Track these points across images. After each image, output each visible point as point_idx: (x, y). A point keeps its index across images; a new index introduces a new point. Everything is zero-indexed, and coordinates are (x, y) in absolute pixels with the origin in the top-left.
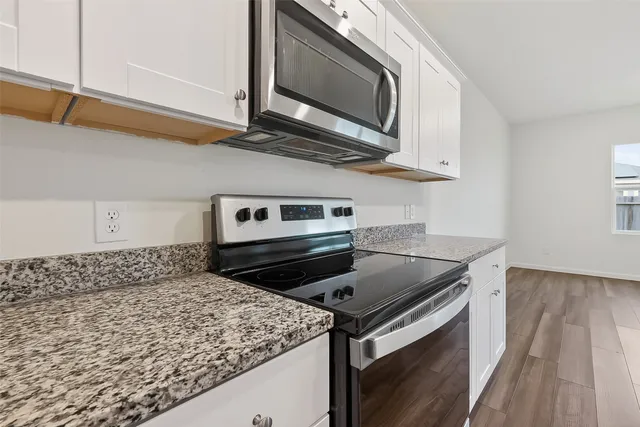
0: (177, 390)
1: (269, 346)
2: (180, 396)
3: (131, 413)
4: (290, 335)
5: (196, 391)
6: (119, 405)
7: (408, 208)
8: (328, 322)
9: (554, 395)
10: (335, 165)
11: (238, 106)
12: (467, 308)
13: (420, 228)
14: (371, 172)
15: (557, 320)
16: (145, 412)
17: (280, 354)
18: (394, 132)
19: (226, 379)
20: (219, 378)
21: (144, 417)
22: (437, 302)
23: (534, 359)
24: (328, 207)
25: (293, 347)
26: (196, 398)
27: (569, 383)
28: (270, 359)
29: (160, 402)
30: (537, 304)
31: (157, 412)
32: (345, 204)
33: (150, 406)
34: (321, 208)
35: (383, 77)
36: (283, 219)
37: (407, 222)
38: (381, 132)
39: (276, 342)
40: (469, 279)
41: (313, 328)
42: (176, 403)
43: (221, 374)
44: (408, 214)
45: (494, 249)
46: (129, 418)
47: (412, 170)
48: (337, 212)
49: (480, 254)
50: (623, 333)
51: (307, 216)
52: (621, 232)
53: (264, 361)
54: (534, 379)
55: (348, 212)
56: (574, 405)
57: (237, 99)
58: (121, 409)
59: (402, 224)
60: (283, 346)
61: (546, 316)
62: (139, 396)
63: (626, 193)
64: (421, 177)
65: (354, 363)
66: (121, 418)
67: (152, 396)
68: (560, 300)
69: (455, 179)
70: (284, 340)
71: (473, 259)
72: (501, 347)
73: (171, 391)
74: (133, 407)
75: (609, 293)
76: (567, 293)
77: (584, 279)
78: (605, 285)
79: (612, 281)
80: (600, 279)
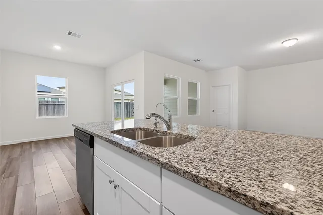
63: (47, 99)
75: (34, 150)
76: (9, 157)
77: (21, 145)
78: (33, 144)
79: (36, 143)
80: (30, 143)
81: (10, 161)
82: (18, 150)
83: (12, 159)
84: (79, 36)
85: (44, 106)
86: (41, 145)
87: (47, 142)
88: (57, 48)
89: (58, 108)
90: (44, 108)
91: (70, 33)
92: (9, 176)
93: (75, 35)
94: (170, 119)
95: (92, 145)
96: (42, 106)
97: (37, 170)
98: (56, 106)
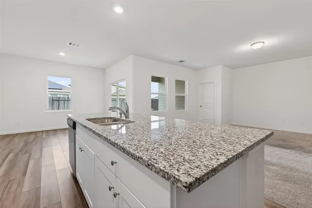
61: (10, 155)
75: (44, 136)
76: (25, 141)
77: (36, 133)
78: (44, 133)
79: (47, 131)
80: (42, 131)
81: (26, 144)
82: (33, 136)
83: (28, 142)
84: (78, 46)
85: (56, 101)
86: (50, 133)
87: (55, 130)
88: (62, 54)
89: (68, 104)
90: (56, 103)
91: (70, 44)
92: (25, 154)
93: (74, 45)
96: (54, 101)
97: (45, 150)
98: (66, 101)
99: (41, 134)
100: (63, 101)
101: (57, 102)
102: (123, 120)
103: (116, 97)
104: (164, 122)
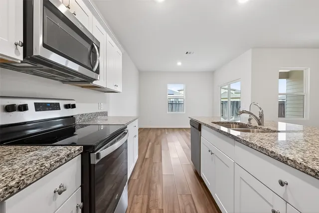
0: (27, 180)
1: (60, 160)
2: (29, 182)
3: (10, 190)
4: (68, 155)
5: (34, 180)
6: (6, 188)
7: (99, 104)
8: (81, 150)
9: (152, 168)
10: (63, 82)
11: (17, 49)
12: (127, 141)
13: (105, 114)
14: (83, 87)
15: (153, 144)
16: (16, 190)
17: (65, 163)
18: (97, 72)
19: (45, 174)
20: (43, 174)
21: (15, 192)
22: (118, 139)
23: (147, 158)
24: (62, 104)
25: (69, 160)
26: (34, 183)
27: (156, 163)
28: (61, 165)
29: (21, 185)
30: (148, 140)
31: (20, 190)
32: (72, 103)
33: (17, 187)
34: (58, 104)
35: (93, 47)
36: (36, 110)
37: (100, 111)
38: (92, 71)
39: (63, 158)
40: (127, 131)
41: (76, 152)
42: (27, 185)
43: (44, 172)
44: (100, 107)
45: (135, 120)
46: (9, 192)
47: (103, 88)
48: (67, 106)
49: (130, 122)
50: (169, 144)
51: (50, 109)
52: (169, 113)
53: (59, 166)
54: (147, 165)
55: (74, 106)
56: (157, 169)
57: (16, 45)
58: (6, 189)
59: (97, 111)
60: (65, 160)
61: (150, 143)
62: (13, 183)
63: (171, 100)
64: (105, 91)
65: (92, 162)
66: (6, 193)
67: (18, 183)
68: (154, 137)
69: (120, 92)
70: (66, 157)
71: (128, 124)
72: (136, 157)
73: (25, 180)
74: (11, 188)
78: (166, 130)
81: (157, 137)
82: (159, 132)
86: (175, 130)
87: (173, 129)
88: (179, 64)
89: (178, 107)
90: (170, 106)
91: (187, 53)
92: (158, 144)
93: (190, 53)
94: (261, 116)
95: (200, 129)
98: (177, 105)
99: (164, 130)
100: (175, 105)
101: (174, 105)
102: (256, 127)
103: (227, 100)
104: (302, 134)
